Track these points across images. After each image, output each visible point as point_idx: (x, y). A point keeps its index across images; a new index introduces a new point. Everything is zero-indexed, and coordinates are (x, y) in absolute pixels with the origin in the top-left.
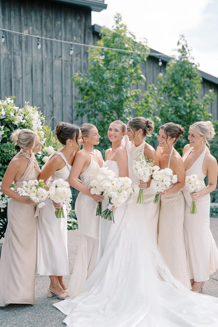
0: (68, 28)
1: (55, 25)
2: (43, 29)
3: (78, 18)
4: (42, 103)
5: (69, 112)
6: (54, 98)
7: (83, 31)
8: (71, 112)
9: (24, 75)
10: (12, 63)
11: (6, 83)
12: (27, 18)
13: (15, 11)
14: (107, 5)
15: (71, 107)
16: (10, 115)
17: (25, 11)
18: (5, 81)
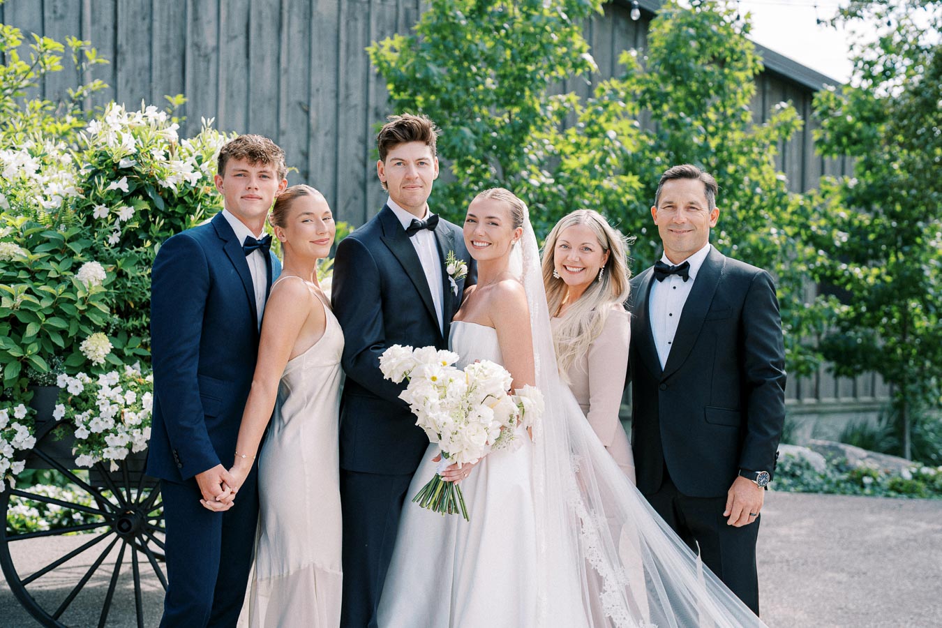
4: (275, 125)
5: (357, 155)
6: (313, 114)
8: (361, 155)
9: (223, 39)
11: (167, 63)
15: (364, 142)
16: (152, 157)
18: (164, 56)
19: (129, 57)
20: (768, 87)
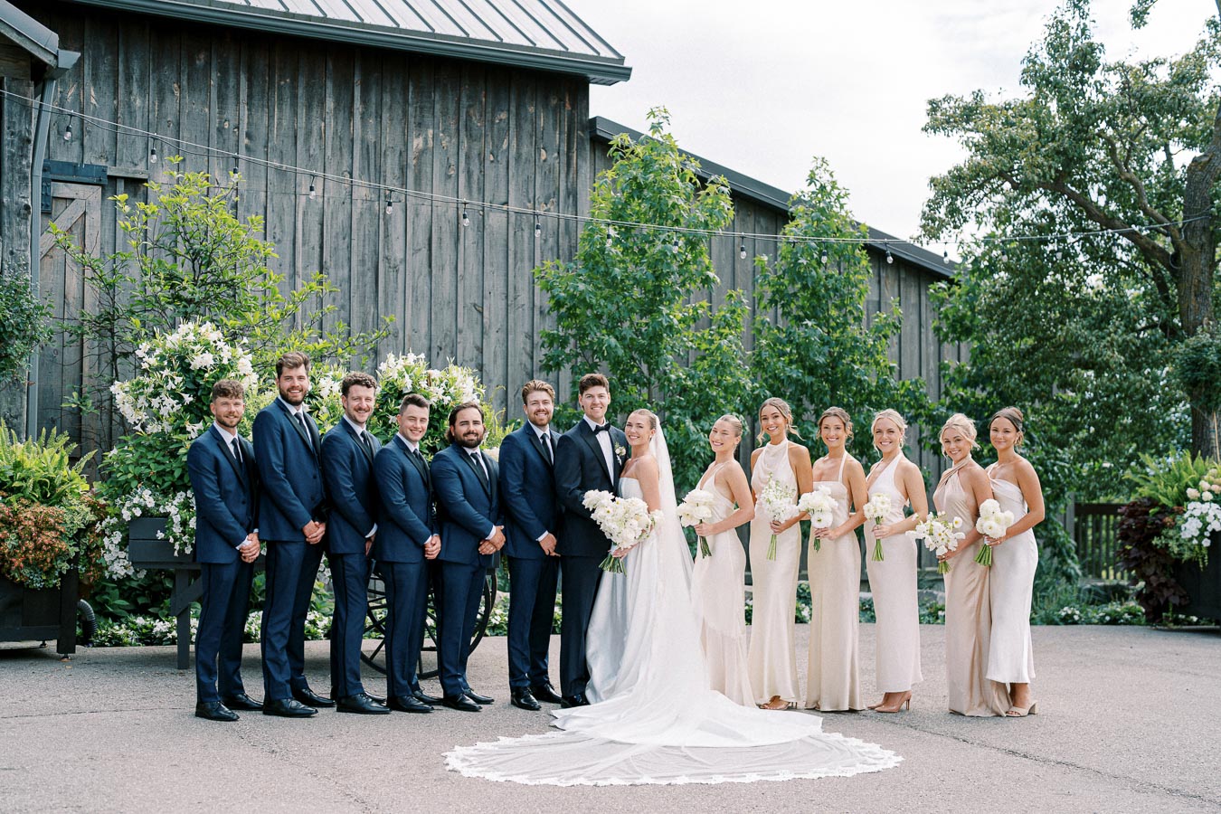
0: (527, 127)
1: (493, 122)
2: (463, 133)
3: (554, 102)
4: (454, 324)
5: (524, 349)
6: (486, 313)
7: (565, 136)
8: (528, 349)
9: (409, 252)
10: (381, 222)
11: (363, 274)
12: (421, 108)
13: (392, 91)
14: (630, 69)
15: (531, 337)
17: (419, 91)
18: (361, 269)
19: (332, 271)
20: (903, 275)
